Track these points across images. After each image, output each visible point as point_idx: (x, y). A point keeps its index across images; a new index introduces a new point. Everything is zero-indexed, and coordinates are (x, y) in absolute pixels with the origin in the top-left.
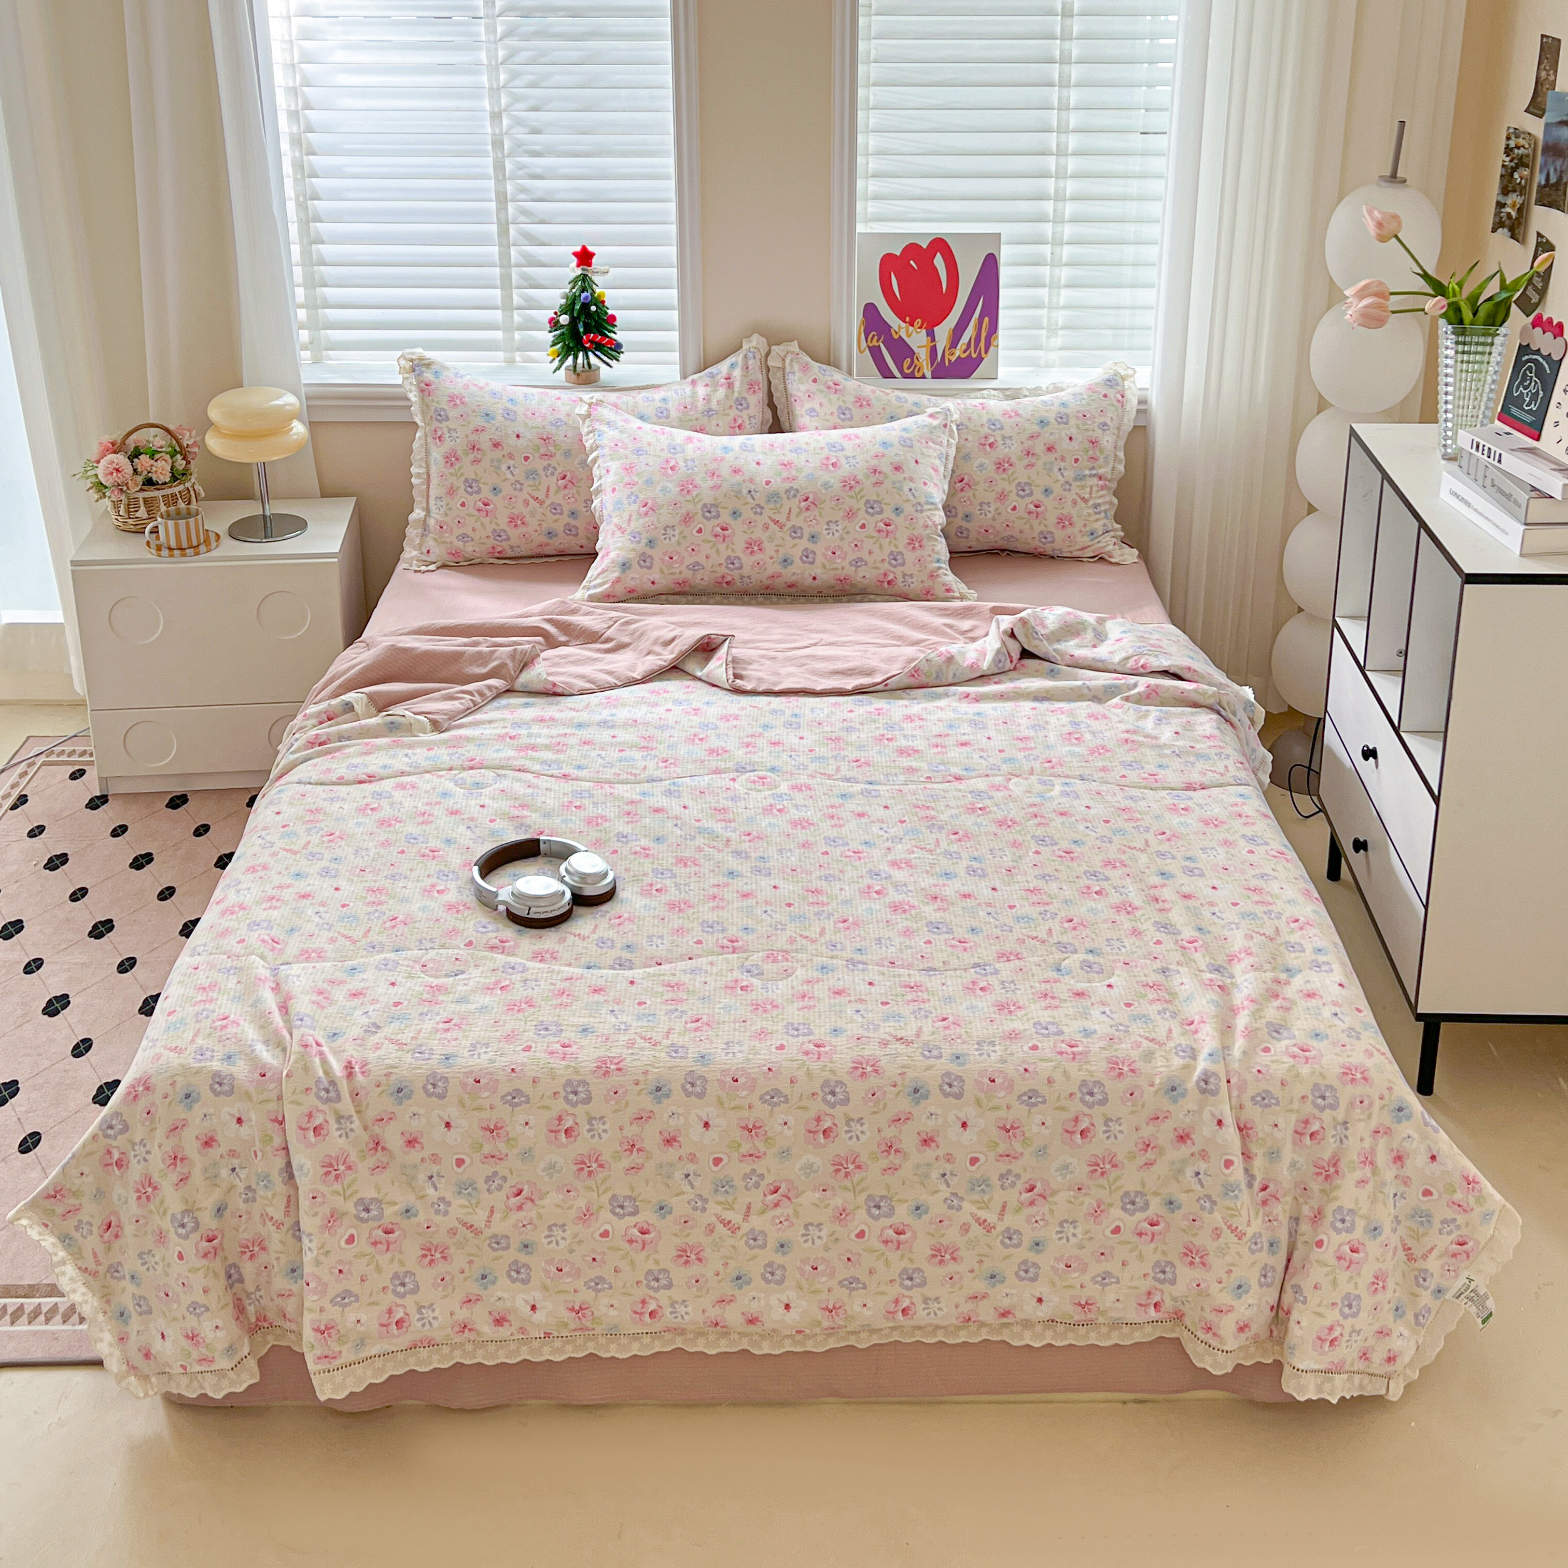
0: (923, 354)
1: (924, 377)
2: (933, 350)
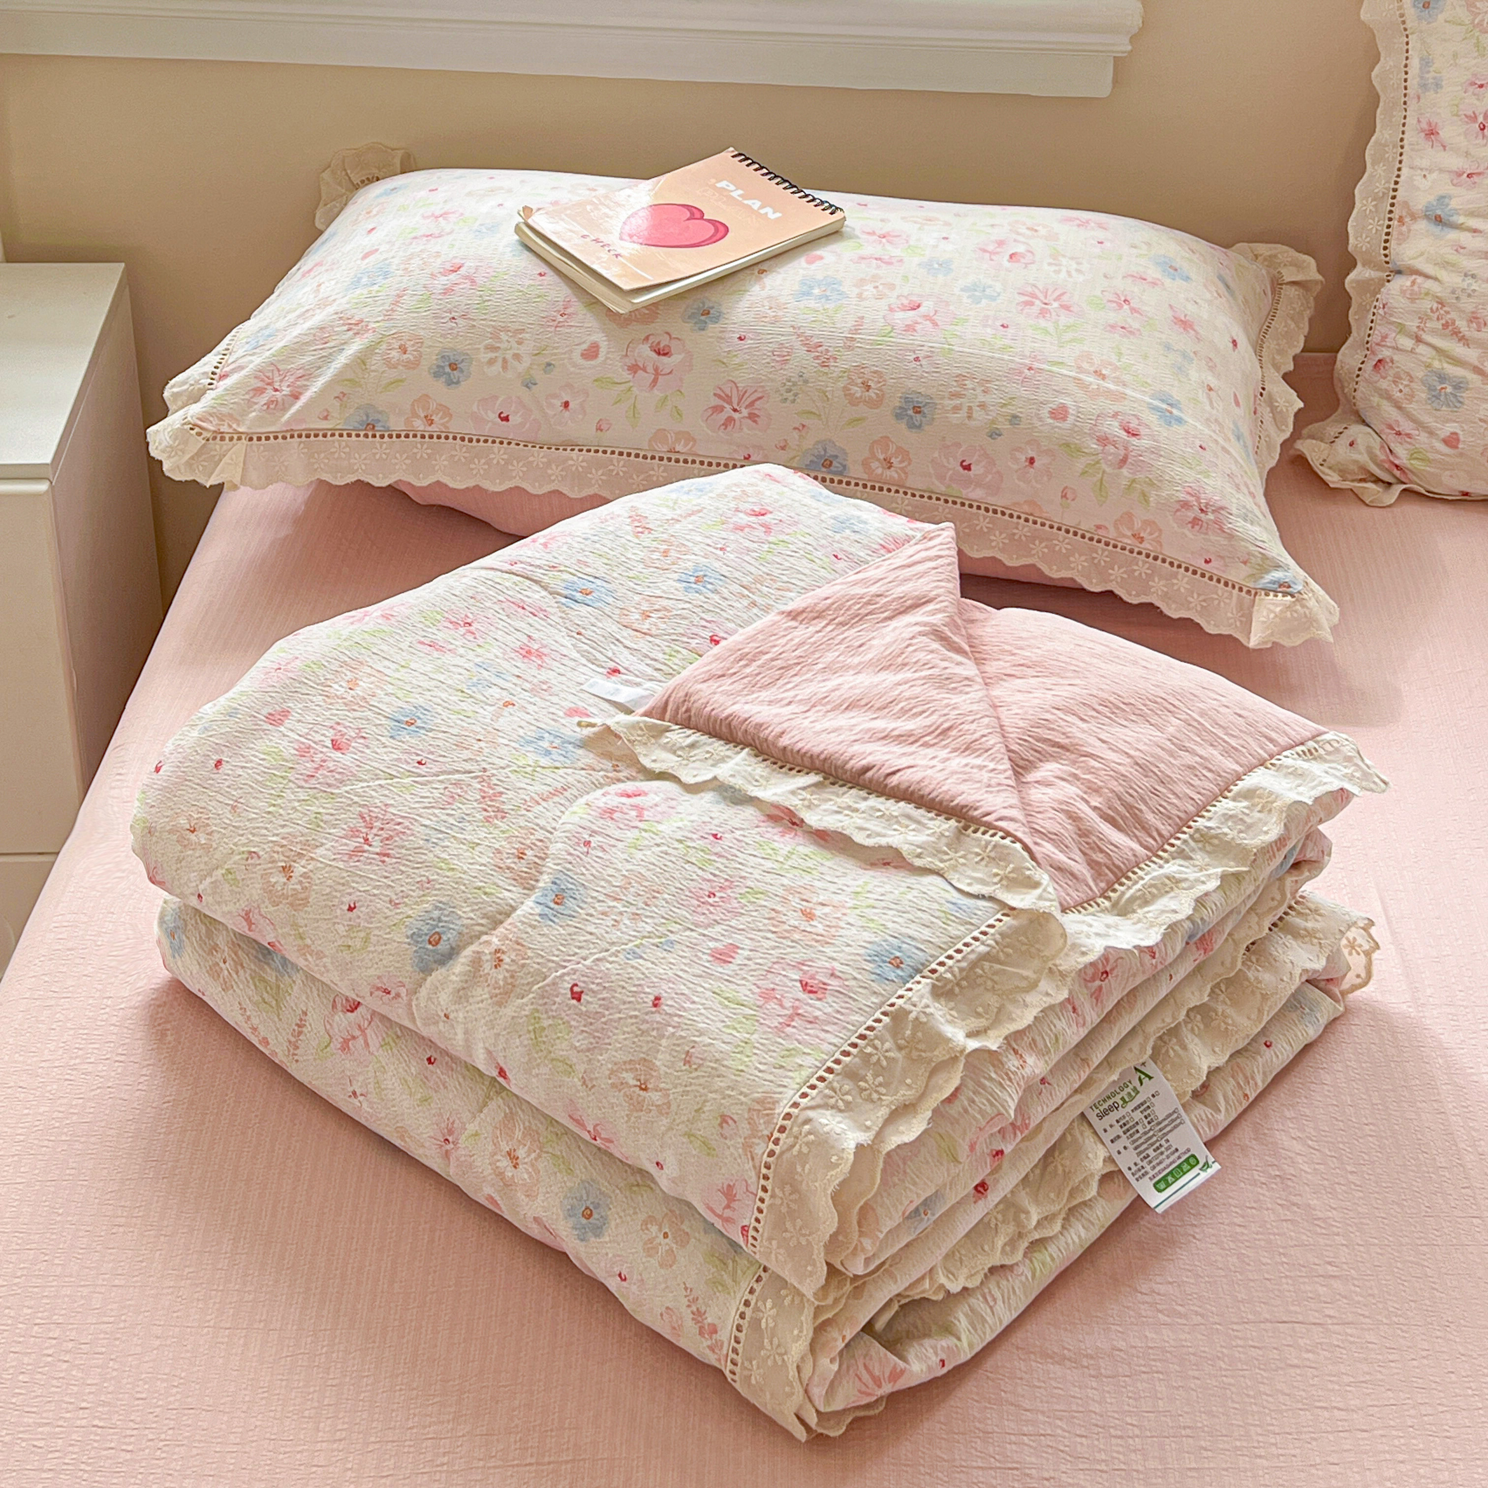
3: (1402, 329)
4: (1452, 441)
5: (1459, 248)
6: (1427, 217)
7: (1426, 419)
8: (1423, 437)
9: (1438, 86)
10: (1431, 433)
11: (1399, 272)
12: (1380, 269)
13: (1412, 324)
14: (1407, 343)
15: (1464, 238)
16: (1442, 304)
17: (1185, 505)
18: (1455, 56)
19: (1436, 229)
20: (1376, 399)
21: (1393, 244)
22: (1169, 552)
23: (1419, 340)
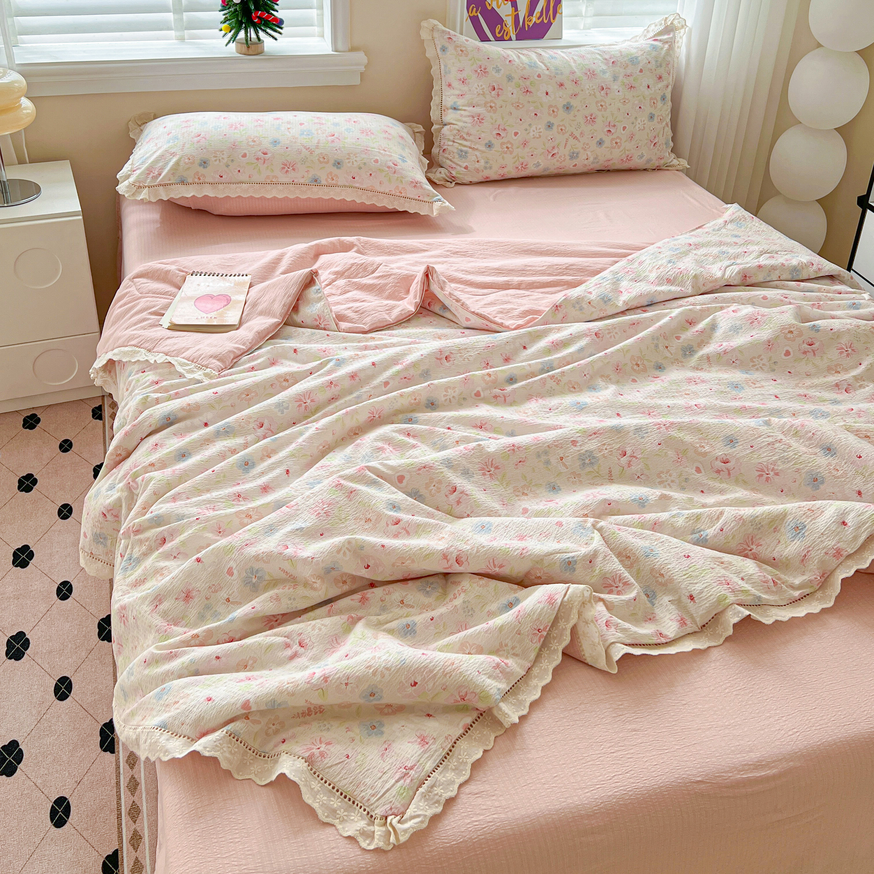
0: (509, 21)
1: (510, 39)
2: (517, 17)
3: (449, 140)
4: (466, 168)
5: (461, 115)
6: (451, 108)
7: (459, 163)
8: (458, 168)
9: (450, 72)
10: (460, 166)
11: (445, 125)
12: (440, 125)
13: (451, 138)
14: (451, 143)
15: (462, 112)
16: (459, 131)
17: (412, 182)
18: (453, 63)
19: (455, 111)
20: (444, 160)
21: (443, 117)
22: (408, 196)
23: (454, 142)
